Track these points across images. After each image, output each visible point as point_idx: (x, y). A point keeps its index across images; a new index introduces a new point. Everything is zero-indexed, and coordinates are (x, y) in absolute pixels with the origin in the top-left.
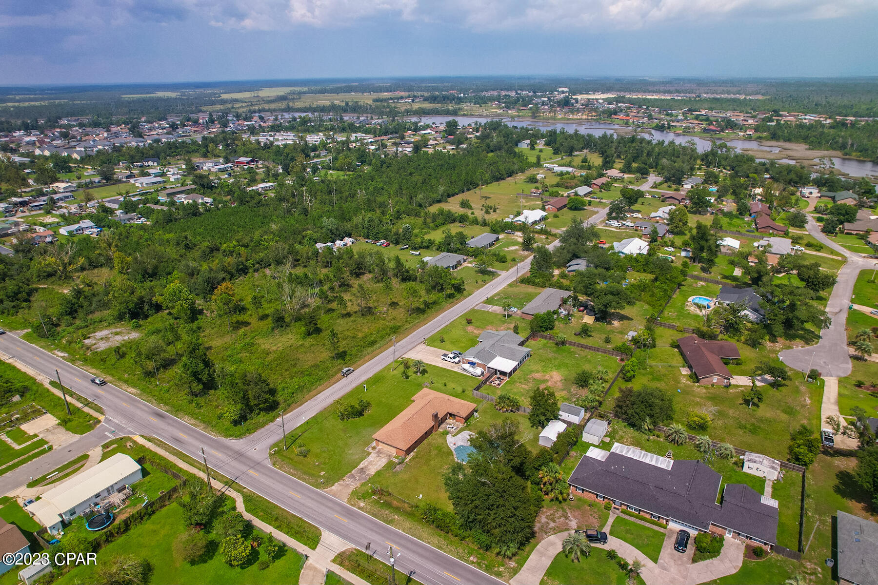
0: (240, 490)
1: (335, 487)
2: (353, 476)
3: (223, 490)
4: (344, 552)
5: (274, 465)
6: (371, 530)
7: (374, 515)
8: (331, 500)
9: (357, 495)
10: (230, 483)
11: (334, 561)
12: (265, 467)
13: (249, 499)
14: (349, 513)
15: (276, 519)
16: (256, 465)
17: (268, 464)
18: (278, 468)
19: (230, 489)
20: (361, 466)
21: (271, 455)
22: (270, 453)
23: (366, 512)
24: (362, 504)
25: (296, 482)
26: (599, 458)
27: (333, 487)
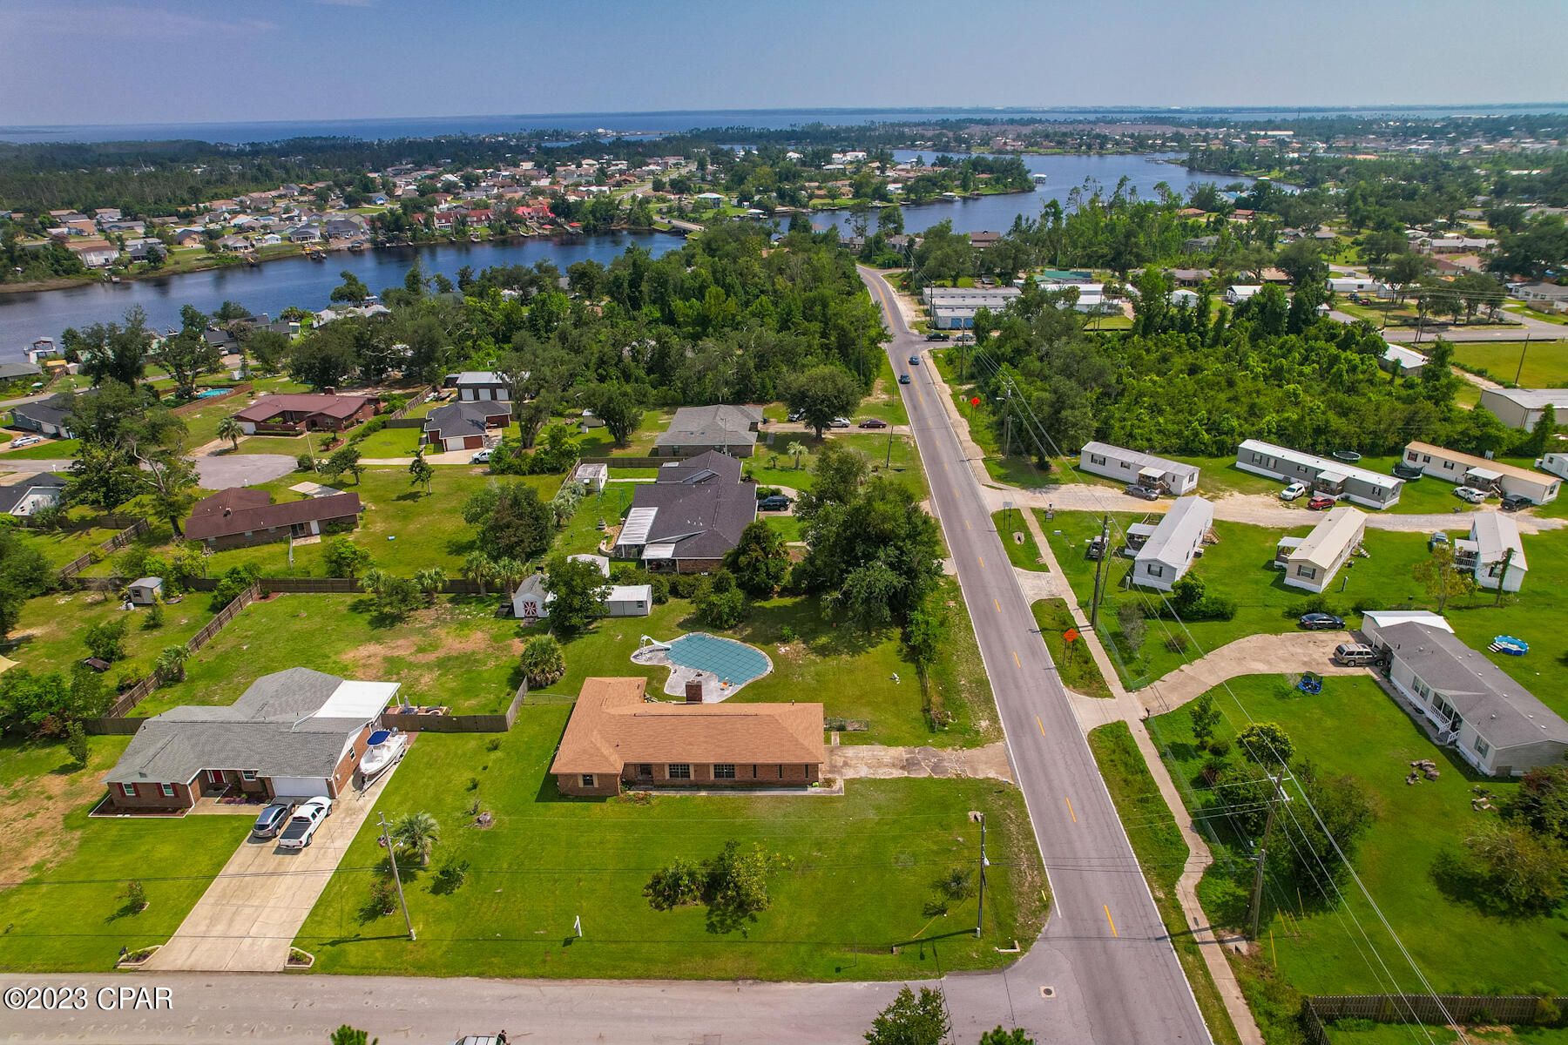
0: (1171, 907)
1: (988, 774)
2: (936, 768)
3: (1210, 935)
4: (1086, 694)
5: (1046, 906)
6: (1018, 687)
7: (989, 700)
8: (1022, 759)
9: (972, 739)
10: (1183, 940)
11: (1111, 696)
12: (1071, 916)
13: (1165, 867)
14: (1021, 725)
15: (1144, 801)
16: (1087, 939)
17: (1056, 921)
18: (1047, 888)
19: (1193, 927)
20: (897, 773)
21: (1027, 942)
22: (1025, 950)
23: (993, 710)
24: (984, 724)
25: (1044, 832)
26: (672, 546)
27: (990, 776)
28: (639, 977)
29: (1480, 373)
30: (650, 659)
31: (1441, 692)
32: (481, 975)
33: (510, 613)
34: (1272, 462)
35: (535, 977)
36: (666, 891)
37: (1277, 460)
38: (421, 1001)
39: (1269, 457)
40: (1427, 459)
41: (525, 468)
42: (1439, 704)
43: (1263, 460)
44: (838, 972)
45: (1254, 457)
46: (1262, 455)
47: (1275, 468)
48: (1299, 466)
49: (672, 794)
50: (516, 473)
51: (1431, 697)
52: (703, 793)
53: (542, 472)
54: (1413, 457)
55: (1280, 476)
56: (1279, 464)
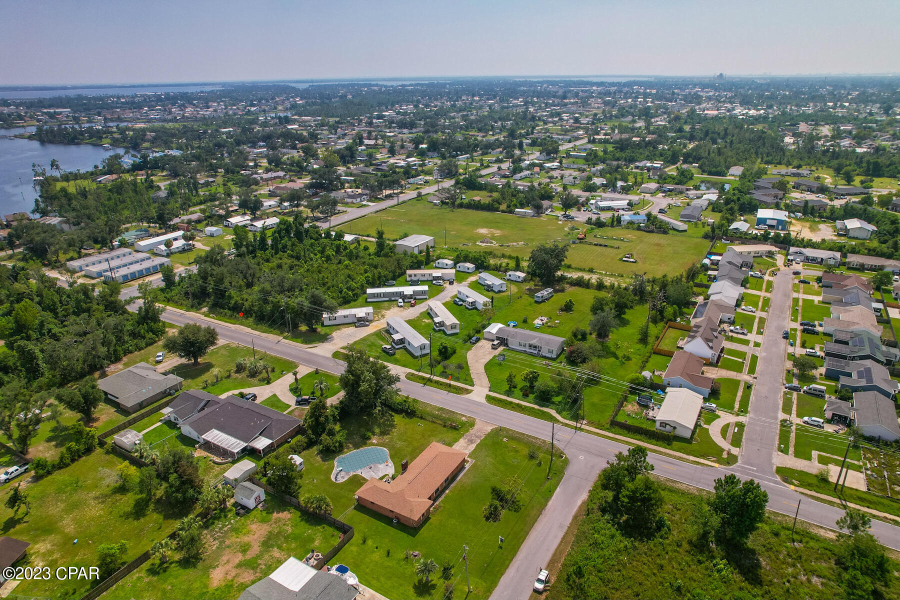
0: (566, 425)
1: (489, 429)
2: (477, 437)
3: (579, 424)
4: (467, 394)
5: (552, 444)
6: (452, 403)
7: (452, 412)
8: (488, 419)
9: (471, 424)
11: (473, 390)
14: (471, 412)
16: (569, 443)
17: (558, 445)
20: (473, 446)
21: (562, 453)
22: (565, 455)
24: (464, 418)
26: (264, 438)
27: (491, 429)
28: (527, 534)
29: (368, 236)
30: (343, 477)
31: (531, 342)
32: (502, 575)
33: (243, 510)
34: (382, 295)
35: (512, 560)
36: (492, 515)
37: (384, 293)
38: (506, 593)
39: (380, 294)
40: (415, 275)
41: (68, 461)
42: (530, 346)
43: (378, 295)
44: (551, 492)
45: (374, 295)
46: (377, 294)
47: (384, 297)
48: (393, 293)
49: (440, 499)
50: (60, 468)
51: (527, 346)
52: (447, 491)
53: (80, 457)
54: (410, 276)
55: (387, 299)
56: (385, 294)
